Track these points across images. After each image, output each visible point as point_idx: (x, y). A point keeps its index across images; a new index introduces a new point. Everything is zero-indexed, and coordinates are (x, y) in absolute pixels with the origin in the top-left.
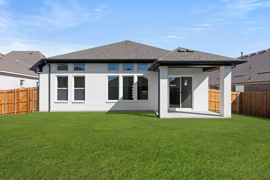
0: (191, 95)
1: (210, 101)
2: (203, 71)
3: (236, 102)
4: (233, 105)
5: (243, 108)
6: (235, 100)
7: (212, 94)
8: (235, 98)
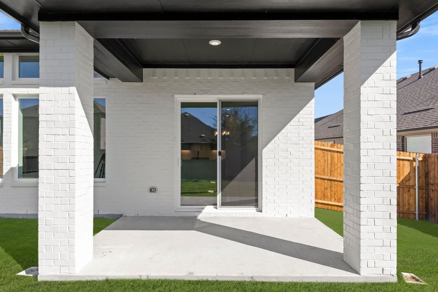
0: (254, 160)
1: (331, 180)
2: (296, 81)
3: (411, 183)
4: (401, 192)
5: (433, 203)
6: (408, 178)
7: (336, 160)
8: (407, 170)
